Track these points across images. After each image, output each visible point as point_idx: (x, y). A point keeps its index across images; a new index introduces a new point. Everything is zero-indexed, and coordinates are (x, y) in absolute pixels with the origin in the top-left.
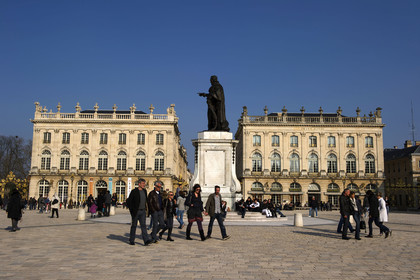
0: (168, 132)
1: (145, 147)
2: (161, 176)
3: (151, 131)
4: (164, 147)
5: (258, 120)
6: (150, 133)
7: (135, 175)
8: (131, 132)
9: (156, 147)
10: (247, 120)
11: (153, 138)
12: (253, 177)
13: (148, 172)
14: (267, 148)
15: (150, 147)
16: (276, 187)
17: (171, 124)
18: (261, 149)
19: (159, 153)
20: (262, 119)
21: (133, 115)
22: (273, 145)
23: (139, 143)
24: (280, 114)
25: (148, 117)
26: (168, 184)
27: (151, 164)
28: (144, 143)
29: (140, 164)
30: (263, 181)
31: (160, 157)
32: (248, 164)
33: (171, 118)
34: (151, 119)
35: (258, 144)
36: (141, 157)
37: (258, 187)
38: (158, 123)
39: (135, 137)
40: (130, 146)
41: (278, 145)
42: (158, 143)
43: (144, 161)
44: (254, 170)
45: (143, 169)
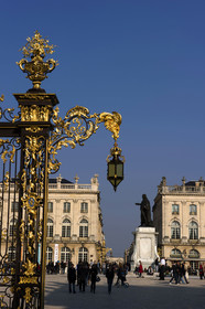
0: (92, 201)
1: (71, 216)
2: (86, 242)
3: (76, 200)
4: (88, 215)
5: (177, 190)
6: (75, 201)
7: (62, 242)
8: (58, 201)
9: (81, 215)
10: (166, 189)
11: (78, 206)
12: (171, 244)
13: (74, 239)
14: (185, 217)
15: (76, 215)
16: (193, 254)
17: (95, 193)
18: (180, 217)
19: (84, 221)
20: (181, 189)
21: (59, 184)
22: (191, 214)
23: (65, 211)
24: (198, 184)
25: (73, 187)
26: (92, 250)
27: (75, 231)
28: (69, 211)
29: (66, 231)
30: (181, 249)
31: (84, 225)
32: (167, 232)
33: (95, 188)
34: (76, 189)
35: (176, 213)
36: (67, 224)
37: (177, 254)
38: (82, 193)
39: (61, 206)
40: (57, 215)
41: (196, 214)
42: (82, 211)
43: (69, 228)
44: (173, 237)
45: (69, 236)
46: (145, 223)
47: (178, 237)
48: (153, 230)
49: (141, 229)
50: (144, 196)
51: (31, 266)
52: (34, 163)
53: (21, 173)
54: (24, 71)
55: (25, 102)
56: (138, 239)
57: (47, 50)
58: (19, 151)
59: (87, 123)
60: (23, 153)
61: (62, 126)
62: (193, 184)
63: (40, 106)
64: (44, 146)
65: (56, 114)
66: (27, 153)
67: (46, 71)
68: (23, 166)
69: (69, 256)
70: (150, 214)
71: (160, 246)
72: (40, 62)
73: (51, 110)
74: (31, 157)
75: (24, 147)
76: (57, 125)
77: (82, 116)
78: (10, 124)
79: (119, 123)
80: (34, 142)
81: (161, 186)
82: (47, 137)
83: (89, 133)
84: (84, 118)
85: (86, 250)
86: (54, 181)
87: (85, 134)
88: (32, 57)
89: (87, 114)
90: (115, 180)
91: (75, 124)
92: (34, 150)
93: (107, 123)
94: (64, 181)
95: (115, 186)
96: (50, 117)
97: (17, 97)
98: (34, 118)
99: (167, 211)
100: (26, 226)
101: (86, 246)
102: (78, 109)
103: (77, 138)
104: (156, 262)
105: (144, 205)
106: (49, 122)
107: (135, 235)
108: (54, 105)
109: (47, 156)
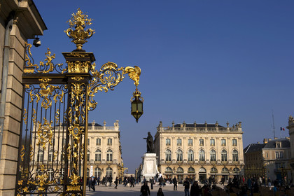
0: (115, 138)
1: (101, 147)
2: (111, 164)
4: (112, 147)
5: (169, 129)
6: (104, 138)
7: (95, 164)
8: (93, 138)
9: (107, 147)
10: (162, 129)
11: (106, 141)
12: (166, 164)
13: (103, 162)
15: (104, 147)
16: (180, 170)
17: (117, 132)
18: (171, 147)
19: (110, 150)
20: (172, 129)
21: (93, 127)
22: (178, 145)
23: (97, 144)
24: (182, 125)
25: (102, 129)
26: (115, 169)
27: (104, 157)
28: (100, 145)
29: (98, 157)
30: (172, 167)
31: (110, 153)
32: (163, 156)
33: (117, 129)
34: (104, 129)
35: (168, 144)
36: (98, 153)
37: (169, 170)
38: (109, 132)
39: (95, 141)
40: (92, 147)
41: (181, 144)
42: (108, 144)
43: (100, 155)
44: (167, 160)
45: (100, 160)
46: (150, 151)
47: (170, 160)
48: (155, 155)
49: (147, 155)
50: (149, 133)
51: (76, 177)
52: (78, 103)
53: (68, 110)
54: (70, 37)
55: (71, 59)
56: (145, 161)
57: (86, 22)
58: (67, 95)
59: (116, 74)
60: (70, 96)
61: (98, 76)
62: (179, 126)
63: (82, 62)
64: (85, 91)
65: (93, 67)
66: (73, 96)
67: (86, 37)
68: (69, 105)
69: (100, 174)
70: (152, 145)
71: (159, 166)
72: (82, 30)
73: (90, 65)
74: (75, 98)
75: (70, 91)
76: (95, 76)
77: (112, 70)
78: (60, 74)
79: (139, 74)
80: (78, 88)
81: (159, 128)
82: (87, 84)
83: (117, 81)
84: (114, 71)
85: (111, 169)
86: (90, 125)
87: (115, 82)
88: (76, 27)
89: (116, 68)
90: (137, 115)
91: (108, 75)
92: (77, 93)
93: (131, 74)
94: (96, 125)
95: (137, 119)
96: (89, 69)
97: (65, 55)
98: (77, 70)
99: (163, 143)
100: (72, 149)
101: (111, 166)
102: (110, 64)
103: (109, 84)
104: (157, 176)
105: (149, 139)
106: (88, 73)
107: (143, 159)
108: (92, 61)
109: (87, 98)
